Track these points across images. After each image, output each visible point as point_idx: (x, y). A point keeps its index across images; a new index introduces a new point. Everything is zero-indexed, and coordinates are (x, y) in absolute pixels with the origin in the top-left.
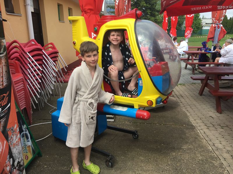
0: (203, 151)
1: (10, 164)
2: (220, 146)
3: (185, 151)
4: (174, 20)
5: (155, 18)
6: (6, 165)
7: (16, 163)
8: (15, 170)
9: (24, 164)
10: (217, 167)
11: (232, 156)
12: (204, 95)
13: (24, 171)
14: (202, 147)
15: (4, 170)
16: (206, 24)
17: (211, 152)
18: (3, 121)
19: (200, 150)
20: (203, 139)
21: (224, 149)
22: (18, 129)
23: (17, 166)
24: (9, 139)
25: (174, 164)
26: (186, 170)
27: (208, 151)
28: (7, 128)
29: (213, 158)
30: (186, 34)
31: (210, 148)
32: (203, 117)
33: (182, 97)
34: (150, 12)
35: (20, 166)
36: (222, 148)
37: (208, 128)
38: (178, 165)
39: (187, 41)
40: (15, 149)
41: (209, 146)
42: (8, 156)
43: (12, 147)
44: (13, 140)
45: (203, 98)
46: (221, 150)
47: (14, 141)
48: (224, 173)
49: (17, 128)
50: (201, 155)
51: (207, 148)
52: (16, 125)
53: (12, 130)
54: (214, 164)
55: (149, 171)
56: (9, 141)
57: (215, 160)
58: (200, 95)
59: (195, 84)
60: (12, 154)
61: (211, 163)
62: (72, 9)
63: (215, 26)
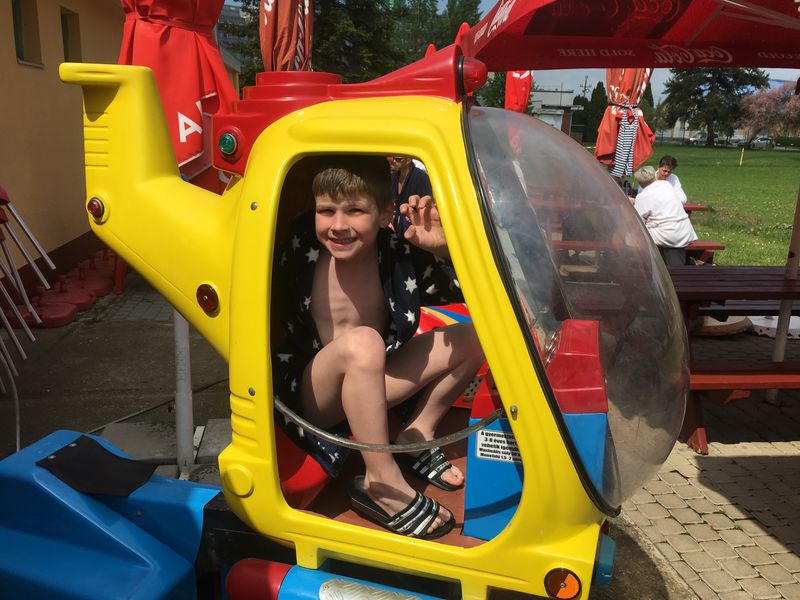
62: (77, 15)
63: (618, 114)
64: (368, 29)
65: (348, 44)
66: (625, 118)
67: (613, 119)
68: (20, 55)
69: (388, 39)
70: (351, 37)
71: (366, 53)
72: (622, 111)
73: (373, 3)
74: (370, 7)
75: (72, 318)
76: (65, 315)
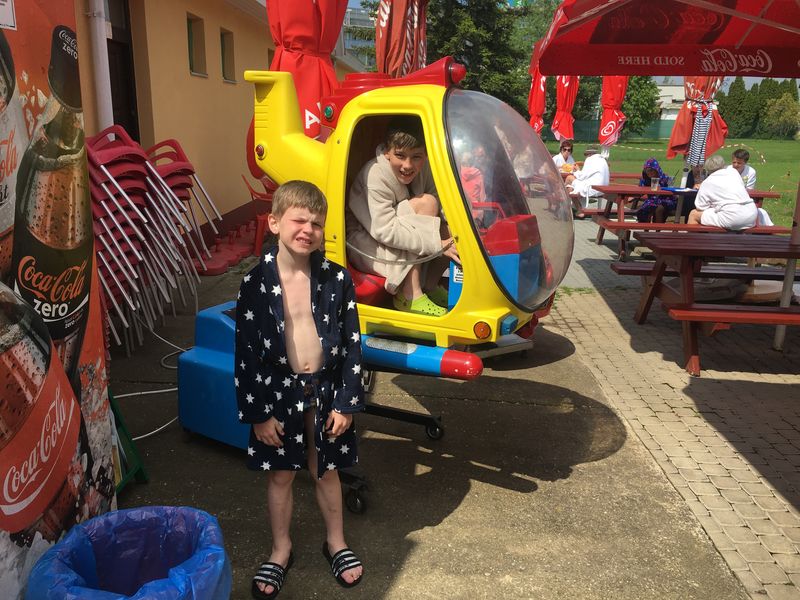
0: (635, 475)
1: (82, 468)
2: (687, 464)
3: (582, 474)
4: (567, 85)
5: (505, 77)
6: (72, 468)
7: (95, 469)
8: (92, 489)
9: (114, 477)
10: (672, 517)
11: (719, 490)
12: (650, 323)
13: (114, 499)
14: (634, 464)
15: (66, 481)
16: (674, 101)
17: (659, 478)
18: (71, 341)
19: (626, 474)
20: (637, 444)
21: (699, 473)
22: (104, 371)
23: (98, 479)
24: (83, 395)
25: (549, 506)
26: (582, 524)
27: (651, 476)
28: (79, 363)
29: (663, 495)
30: (604, 132)
31: (657, 468)
32: (643, 384)
33: (583, 326)
34: (488, 57)
35: (106, 482)
36: (691, 468)
37: (655, 414)
38: (559, 509)
39: (606, 154)
40: (96, 429)
41: (654, 462)
42: (79, 445)
43: (88, 422)
44: (91, 400)
45: (647, 331)
46: (690, 474)
47: (93, 404)
48: (693, 532)
49: (101, 368)
50: (629, 486)
51: (648, 468)
52: (100, 360)
53: (91, 371)
54: (664, 510)
55: (472, 523)
56: (82, 403)
57: (667, 500)
58: (640, 323)
59: (625, 289)
60: (88, 441)
61: (656, 506)
62: (231, 33)
63: (693, 108)
64: (488, 30)
65: (468, 43)
66: (699, 112)
67: (688, 113)
68: (191, 68)
69: (508, 39)
70: (472, 38)
71: (485, 53)
72: (697, 106)
73: (494, 4)
74: (491, 7)
75: (224, 270)
76: (220, 266)
